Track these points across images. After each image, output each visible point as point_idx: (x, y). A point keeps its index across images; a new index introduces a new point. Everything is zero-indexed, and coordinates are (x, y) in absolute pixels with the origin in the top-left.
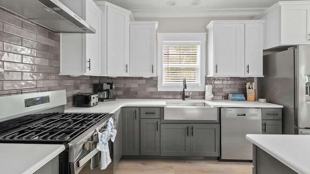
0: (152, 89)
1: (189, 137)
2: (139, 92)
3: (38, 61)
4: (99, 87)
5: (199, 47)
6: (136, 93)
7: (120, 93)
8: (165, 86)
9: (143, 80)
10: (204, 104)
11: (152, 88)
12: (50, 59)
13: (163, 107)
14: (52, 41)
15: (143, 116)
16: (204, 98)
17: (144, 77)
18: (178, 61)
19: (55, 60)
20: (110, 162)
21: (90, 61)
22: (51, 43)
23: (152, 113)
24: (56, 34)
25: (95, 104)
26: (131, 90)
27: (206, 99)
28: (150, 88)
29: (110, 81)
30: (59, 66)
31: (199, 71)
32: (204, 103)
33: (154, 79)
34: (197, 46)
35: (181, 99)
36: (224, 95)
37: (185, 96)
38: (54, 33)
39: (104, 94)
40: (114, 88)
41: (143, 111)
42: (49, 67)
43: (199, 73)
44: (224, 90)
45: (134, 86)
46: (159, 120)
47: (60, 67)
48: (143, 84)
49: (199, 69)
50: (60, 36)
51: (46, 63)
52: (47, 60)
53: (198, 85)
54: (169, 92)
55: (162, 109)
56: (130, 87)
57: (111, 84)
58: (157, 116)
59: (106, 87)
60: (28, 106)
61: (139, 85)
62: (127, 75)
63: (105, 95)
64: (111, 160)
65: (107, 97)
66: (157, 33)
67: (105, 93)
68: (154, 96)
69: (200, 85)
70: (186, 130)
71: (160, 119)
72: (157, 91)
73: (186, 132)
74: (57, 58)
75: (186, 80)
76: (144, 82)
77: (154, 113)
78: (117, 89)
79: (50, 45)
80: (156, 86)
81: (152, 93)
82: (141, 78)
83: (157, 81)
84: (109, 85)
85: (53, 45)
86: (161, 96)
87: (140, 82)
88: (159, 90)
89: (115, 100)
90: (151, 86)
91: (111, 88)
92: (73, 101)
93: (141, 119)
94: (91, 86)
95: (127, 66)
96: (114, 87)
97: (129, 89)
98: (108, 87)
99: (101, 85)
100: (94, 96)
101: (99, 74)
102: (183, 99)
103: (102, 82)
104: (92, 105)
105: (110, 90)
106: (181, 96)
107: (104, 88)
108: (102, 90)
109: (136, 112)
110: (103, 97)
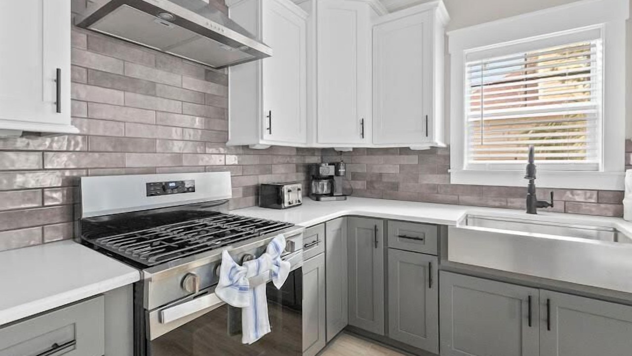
0: (435, 179)
1: (534, 329)
2: (401, 186)
4: (314, 173)
5: (598, 46)
6: (395, 186)
7: (359, 185)
8: (466, 172)
9: (411, 157)
10: (613, 234)
11: (435, 175)
12: (206, 117)
13: (446, 226)
14: (212, 84)
15: (394, 241)
16: (619, 214)
17: (413, 147)
18: (519, 100)
19: (219, 118)
20: (266, 332)
21: (270, 116)
22: (212, 88)
23: (415, 237)
24: (220, 71)
25: (294, 204)
26: (385, 180)
27: (625, 217)
28: (430, 176)
29: (337, 159)
30: (226, 130)
31: (600, 123)
32: (615, 230)
33: (439, 153)
34: (593, 42)
35: (521, 208)
37: (534, 202)
38: (214, 70)
39: (323, 185)
40: (342, 174)
41: (394, 231)
42: (206, 131)
43: (600, 130)
45: (390, 169)
46: (435, 260)
47: (228, 132)
48: (412, 166)
49: (601, 117)
50: (227, 75)
53: (595, 169)
54: (484, 188)
55: (442, 230)
56: (381, 172)
57: (337, 166)
58: (430, 245)
59: (327, 170)
60: (152, 195)
61: (402, 167)
62: (367, 143)
63: (325, 187)
64: (271, 329)
65: (329, 192)
66: (448, 33)
67: (325, 182)
68: (440, 197)
69: (602, 169)
70: (525, 306)
71: (438, 256)
72: (447, 183)
73: (525, 311)
74: (223, 114)
75: (536, 155)
76: (414, 160)
77: (422, 239)
78: (355, 176)
79: (209, 92)
80: (445, 169)
81: (434, 188)
82: (405, 151)
83: (448, 158)
84: (332, 168)
85: (214, 92)
86: (461, 198)
87: (405, 160)
88: (453, 182)
89: (346, 199)
90: (433, 171)
91: (337, 173)
92: (255, 195)
93: (389, 249)
94: (301, 169)
95: (363, 124)
96: (342, 170)
97: (379, 176)
98: (331, 171)
99: (318, 166)
100: (289, 187)
101: (301, 142)
102: (531, 210)
103: (320, 162)
104: (286, 205)
105: (335, 178)
106: (523, 202)
107: (320, 173)
108: (318, 178)
109: (376, 230)
110: (320, 191)
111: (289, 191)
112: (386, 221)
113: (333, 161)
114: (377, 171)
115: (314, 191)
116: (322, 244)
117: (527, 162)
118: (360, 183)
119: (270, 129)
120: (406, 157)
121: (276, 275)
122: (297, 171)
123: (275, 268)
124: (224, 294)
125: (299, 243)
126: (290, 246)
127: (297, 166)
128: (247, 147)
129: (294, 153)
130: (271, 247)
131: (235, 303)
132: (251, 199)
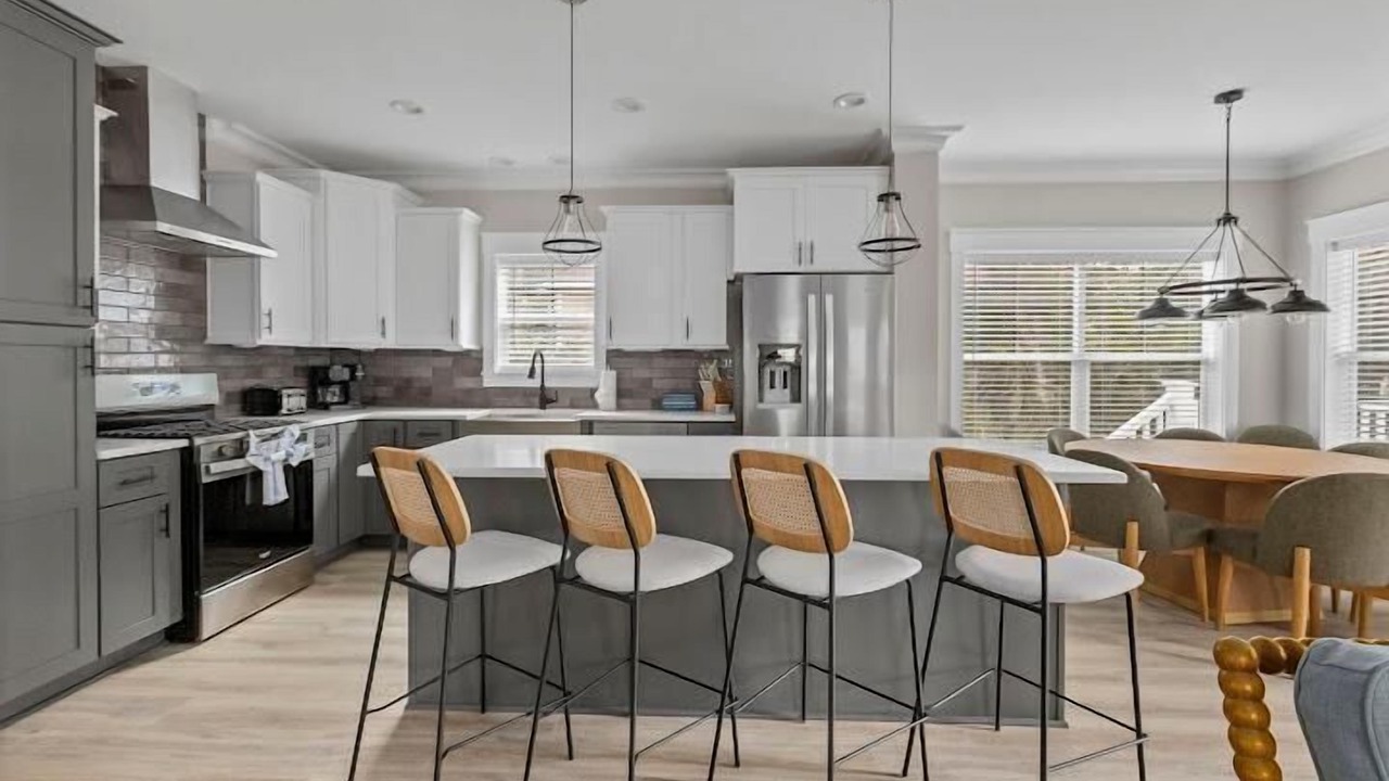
0: (468, 383)
3: (158, 317)
4: (321, 374)
6: (427, 391)
7: (383, 391)
8: (500, 375)
9: (446, 358)
11: (468, 379)
12: (183, 312)
14: (188, 274)
16: (591, 406)
19: (196, 313)
20: (284, 500)
21: (270, 315)
22: (187, 279)
23: (433, 433)
25: (295, 411)
26: (417, 385)
27: (596, 406)
28: (464, 379)
29: (353, 360)
30: (203, 325)
33: (472, 355)
36: (654, 396)
37: (545, 401)
39: (334, 392)
40: (360, 378)
42: (184, 327)
44: (656, 384)
45: (423, 372)
47: (207, 328)
48: (446, 369)
50: (206, 265)
51: (175, 319)
52: (178, 315)
55: (455, 425)
56: (412, 375)
57: (353, 369)
59: (339, 373)
61: (435, 370)
62: (389, 343)
63: (337, 394)
64: (287, 498)
65: (342, 400)
67: (336, 389)
68: (473, 401)
72: (480, 387)
74: (200, 308)
76: (448, 362)
78: (378, 381)
79: (183, 282)
80: (478, 373)
81: (469, 391)
82: (437, 353)
83: (480, 360)
84: (347, 371)
86: (492, 400)
87: (438, 362)
88: (486, 385)
90: (467, 374)
91: (353, 377)
94: (301, 372)
95: (383, 323)
96: (359, 374)
97: (409, 381)
98: (346, 374)
99: (326, 369)
100: (290, 391)
101: (304, 341)
102: (543, 407)
103: (328, 362)
104: (284, 411)
105: (351, 383)
106: (536, 400)
107: (331, 376)
108: (327, 383)
109: (395, 432)
110: (329, 399)
111: (289, 396)
112: (405, 422)
113: (349, 362)
114: (405, 375)
115: (320, 399)
116: (333, 444)
117: (529, 365)
118: (385, 389)
119: (270, 328)
120: (437, 359)
121: (292, 455)
122: (295, 375)
123: (291, 450)
124: (253, 459)
125: (311, 436)
126: (303, 438)
127: (296, 368)
128: (230, 346)
129: (292, 352)
130: (286, 433)
131: (261, 467)
132: (237, 406)
